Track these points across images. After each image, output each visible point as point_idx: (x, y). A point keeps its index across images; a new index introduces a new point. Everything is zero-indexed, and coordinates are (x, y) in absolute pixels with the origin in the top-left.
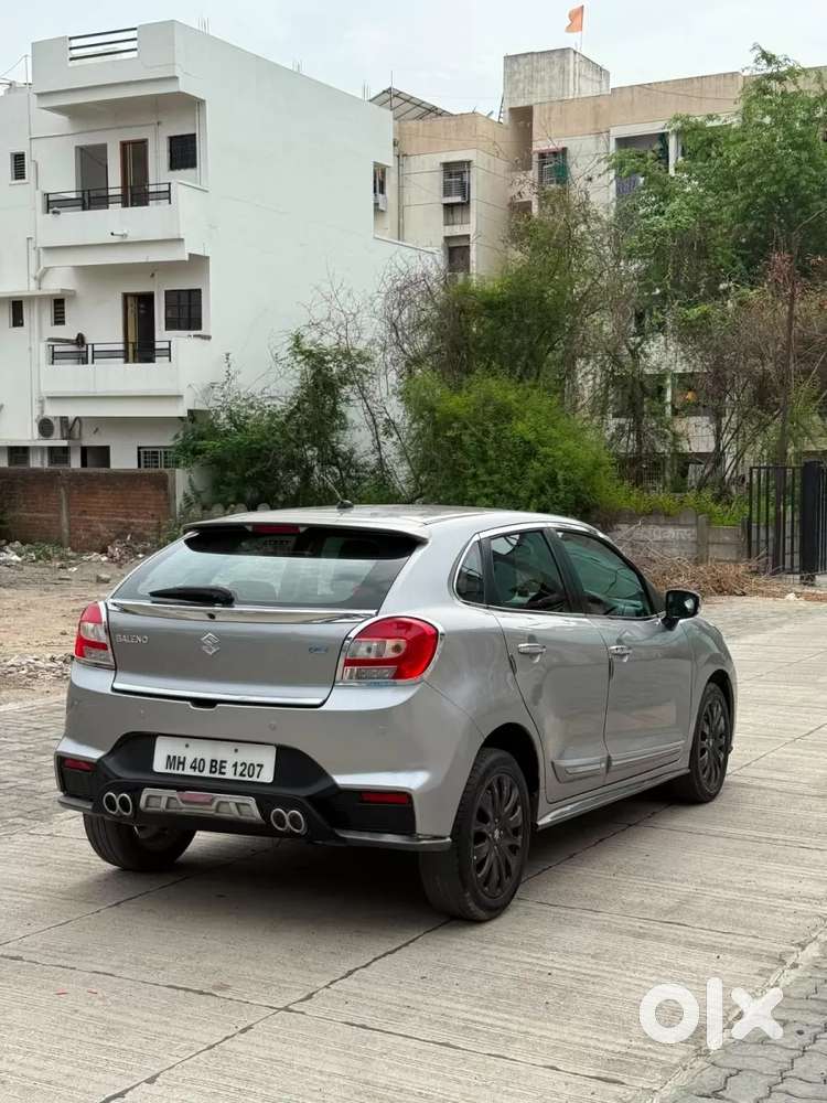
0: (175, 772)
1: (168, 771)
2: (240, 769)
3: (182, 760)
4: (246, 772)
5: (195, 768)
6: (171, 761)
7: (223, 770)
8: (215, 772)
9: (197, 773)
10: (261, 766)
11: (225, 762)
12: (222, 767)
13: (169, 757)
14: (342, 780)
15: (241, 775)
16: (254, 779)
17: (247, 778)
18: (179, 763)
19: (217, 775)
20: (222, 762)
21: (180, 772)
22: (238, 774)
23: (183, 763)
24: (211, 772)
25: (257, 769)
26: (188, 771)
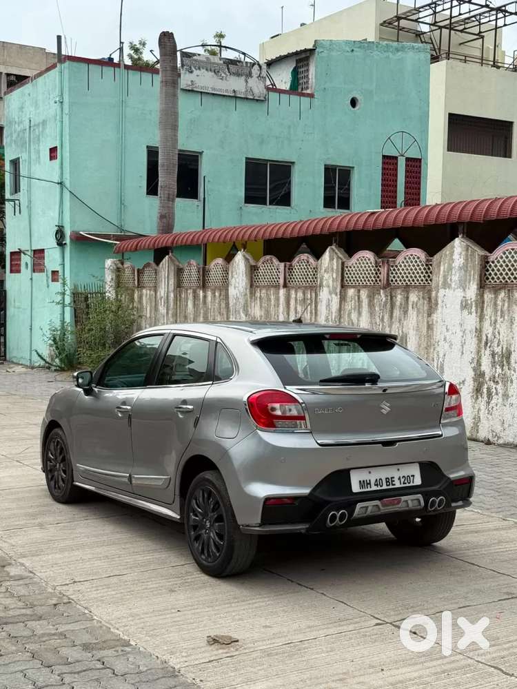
0: (366, 490)
1: (362, 490)
2: (402, 480)
3: (368, 482)
4: (406, 481)
5: (377, 485)
6: (362, 484)
7: (394, 483)
8: (389, 485)
9: (379, 488)
10: (413, 476)
11: (393, 478)
12: (392, 481)
13: (360, 481)
14: (452, 476)
15: (404, 483)
16: (411, 484)
17: (407, 485)
18: (367, 484)
19: (391, 487)
20: (392, 478)
21: (369, 489)
22: (402, 483)
23: (370, 484)
24: (387, 485)
25: (412, 478)
26: (374, 488)
